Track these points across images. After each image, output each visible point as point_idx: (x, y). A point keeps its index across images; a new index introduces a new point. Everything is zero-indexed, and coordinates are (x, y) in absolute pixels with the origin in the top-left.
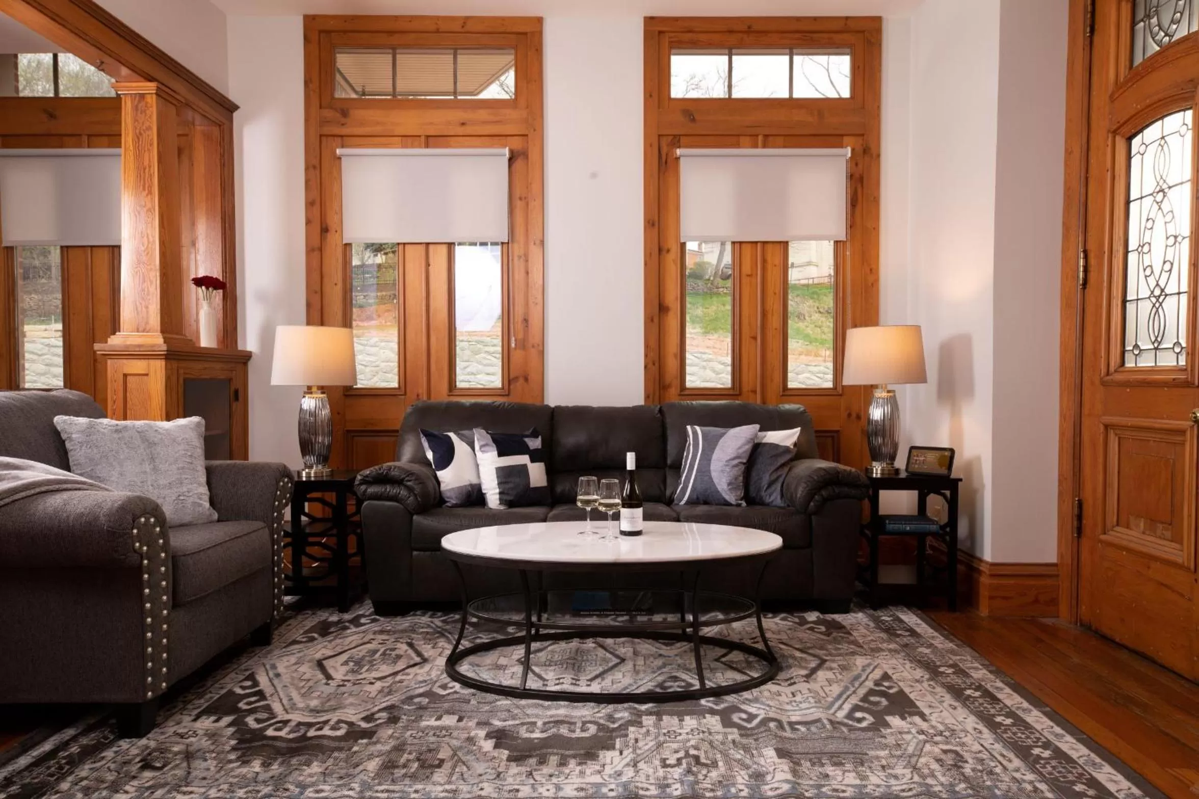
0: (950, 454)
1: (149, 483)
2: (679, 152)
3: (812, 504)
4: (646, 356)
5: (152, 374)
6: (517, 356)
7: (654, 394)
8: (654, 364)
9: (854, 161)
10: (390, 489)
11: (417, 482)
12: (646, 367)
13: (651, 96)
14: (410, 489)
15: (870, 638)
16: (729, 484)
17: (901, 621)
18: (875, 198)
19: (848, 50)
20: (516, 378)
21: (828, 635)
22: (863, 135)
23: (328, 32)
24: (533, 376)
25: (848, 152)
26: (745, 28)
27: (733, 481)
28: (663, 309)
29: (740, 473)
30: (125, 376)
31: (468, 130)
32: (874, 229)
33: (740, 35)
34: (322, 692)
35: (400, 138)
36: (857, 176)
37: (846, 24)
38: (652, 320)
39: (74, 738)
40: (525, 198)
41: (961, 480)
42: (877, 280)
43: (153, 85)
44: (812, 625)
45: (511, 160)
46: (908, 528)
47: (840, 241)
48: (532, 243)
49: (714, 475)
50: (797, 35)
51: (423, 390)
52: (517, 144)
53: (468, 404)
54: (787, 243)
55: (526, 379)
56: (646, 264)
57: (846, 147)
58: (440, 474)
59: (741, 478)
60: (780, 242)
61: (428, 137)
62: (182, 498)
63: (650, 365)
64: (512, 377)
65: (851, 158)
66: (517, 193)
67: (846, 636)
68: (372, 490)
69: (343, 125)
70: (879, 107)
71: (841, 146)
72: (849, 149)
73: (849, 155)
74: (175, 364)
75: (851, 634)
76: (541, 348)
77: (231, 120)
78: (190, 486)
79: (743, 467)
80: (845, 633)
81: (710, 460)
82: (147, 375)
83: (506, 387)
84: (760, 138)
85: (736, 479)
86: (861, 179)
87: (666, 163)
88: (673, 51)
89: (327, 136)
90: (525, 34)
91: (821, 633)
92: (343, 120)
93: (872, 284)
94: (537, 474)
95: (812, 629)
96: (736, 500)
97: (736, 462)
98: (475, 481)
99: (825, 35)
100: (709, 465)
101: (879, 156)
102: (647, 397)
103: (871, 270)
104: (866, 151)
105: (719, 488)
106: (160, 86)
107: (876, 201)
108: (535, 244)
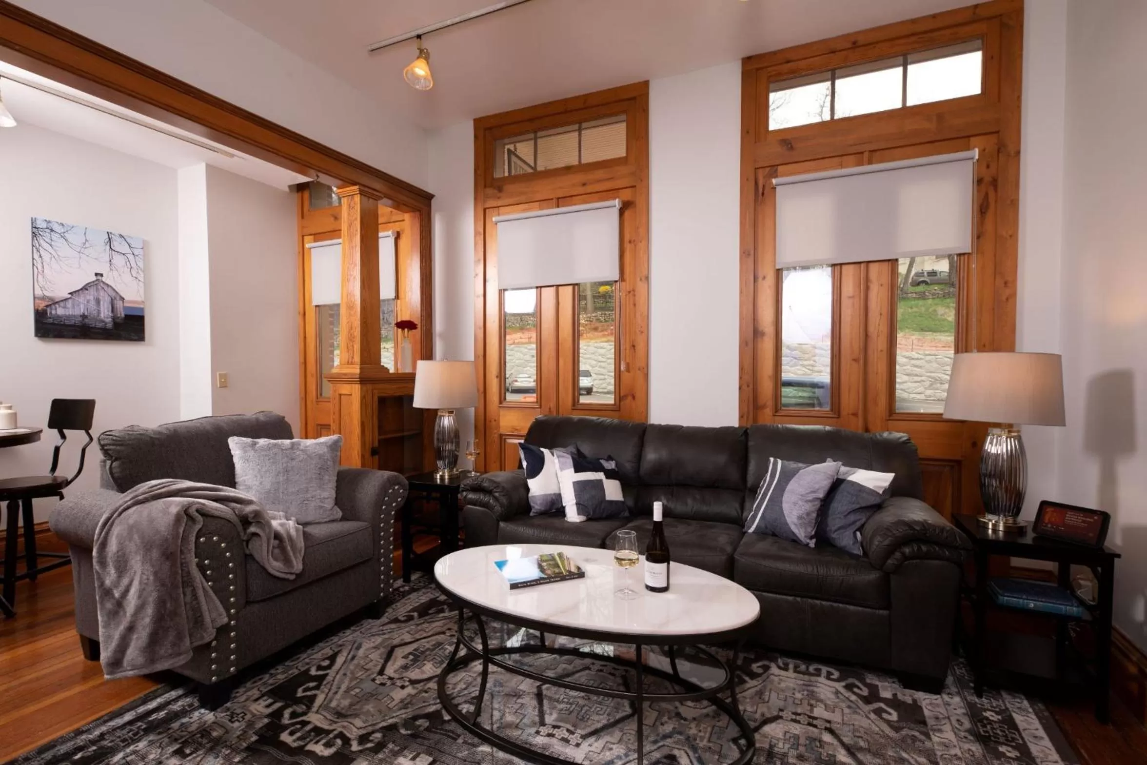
0: (1103, 519)
1: (281, 490)
2: (774, 181)
3: (890, 561)
4: (741, 378)
5: (353, 395)
6: (626, 376)
7: (748, 413)
8: (748, 386)
9: (984, 162)
10: (482, 497)
11: (502, 494)
12: (740, 388)
13: (748, 132)
14: (496, 499)
15: (953, 752)
16: (800, 518)
17: (1013, 725)
18: (1012, 201)
19: (979, 43)
20: (626, 396)
21: (897, 729)
22: (997, 132)
23: (490, 129)
24: (639, 395)
25: (976, 153)
26: (849, 45)
27: (804, 516)
28: (757, 333)
29: (813, 509)
30: (340, 395)
31: (589, 189)
32: (1011, 236)
33: (845, 53)
34: (362, 690)
35: (538, 203)
36: (988, 179)
37: (974, 13)
38: (747, 344)
39: (176, 700)
40: (634, 241)
41: (1119, 556)
42: (1014, 295)
43: (357, 187)
44: (882, 705)
45: (622, 212)
46: (1032, 605)
47: (964, 254)
48: (639, 279)
49: (786, 507)
50: (913, 39)
51: (553, 405)
52: (627, 195)
53: (576, 420)
54: (897, 260)
55: (634, 398)
56: (741, 292)
57: (973, 149)
58: (531, 483)
59: (814, 515)
60: (889, 260)
61: (558, 198)
62: (305, 502)
63: (745, 387)
64: (622, 394)
65: (978, 160)
66: (627, 237)
67: (922, 737)
68: (471, 496)
69: (499, 198)
70: (1019, 98)
71: (968, 148)
72: (977, 150)
73: (977, 157)
74: (369, 387)
75: (928, 737)
76: (645, 369)
77: (429, 206)
78: (314, 493)
79: (818, 504)
80: (921, 733)
81: (784, 490)
82: (351, 395)
83: (618, 403)
84: (866, 155)
85: (808, 514)
86: (994, 183)
87: (763, 194)
88: (772, 86)
89: (489, 208)
90: (634, 98)
91: (888, 723)
92: (499, 195)
93: (1007, 299)
94: (613, 491)
95: (878, 712)
96: (806, 537)
97: (811, 497)
98: (557, 492)
99: (948, 32)
100: (782, 496)
101: (1018, 153)
102: (741, 417)
103: (1006, 283)
104: (1001, 148)
105: (789, 520)
106: (362, 188)
107: (1014, 204)
108: (641, 280)
